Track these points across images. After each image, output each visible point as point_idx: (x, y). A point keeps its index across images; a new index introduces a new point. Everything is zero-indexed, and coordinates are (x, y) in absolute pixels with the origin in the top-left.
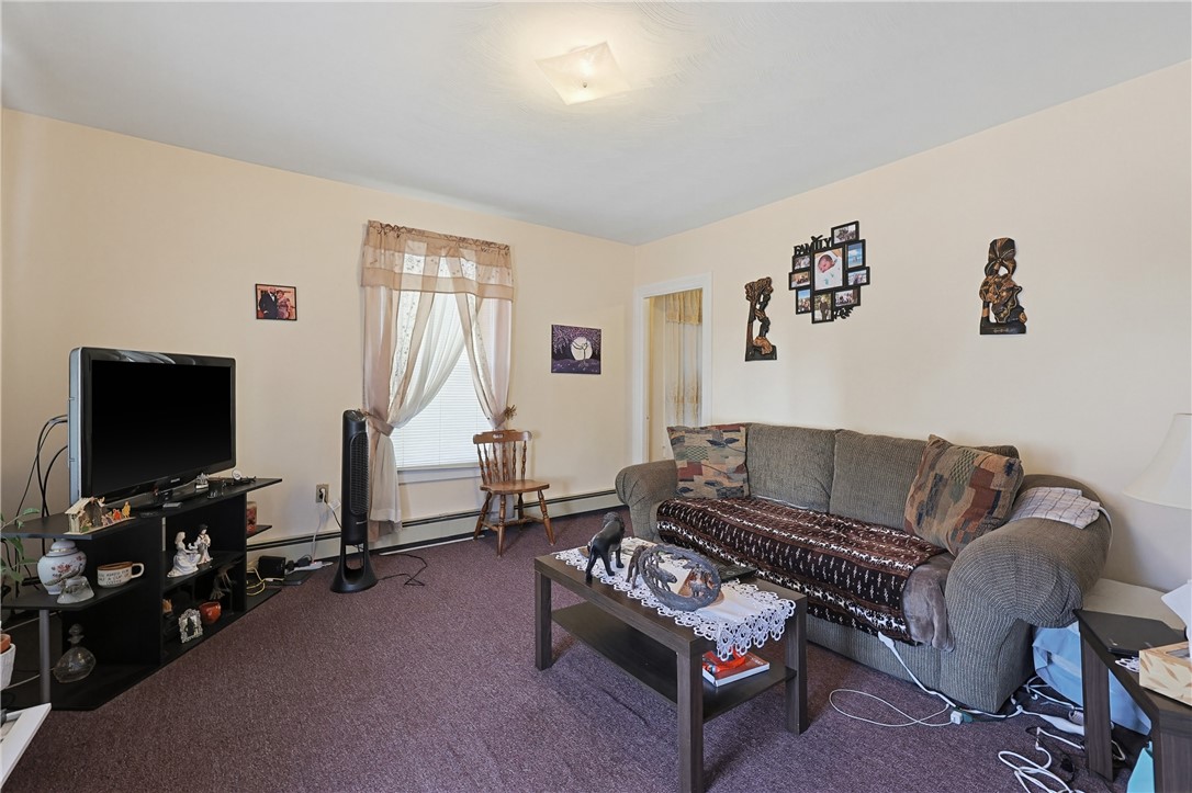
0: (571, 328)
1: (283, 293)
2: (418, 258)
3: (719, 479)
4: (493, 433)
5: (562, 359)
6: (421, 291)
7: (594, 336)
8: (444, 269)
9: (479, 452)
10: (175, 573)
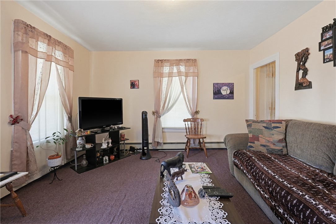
0: (221, 83)
1: (136, 82)
2: (167, 68)
3: (268, 144)
4: (191, 119)
5: (217, 94)
6: (168, 77)
7: (231, 86)
8: (175, 70)
9: (185, 125)
10: (102, 147)
